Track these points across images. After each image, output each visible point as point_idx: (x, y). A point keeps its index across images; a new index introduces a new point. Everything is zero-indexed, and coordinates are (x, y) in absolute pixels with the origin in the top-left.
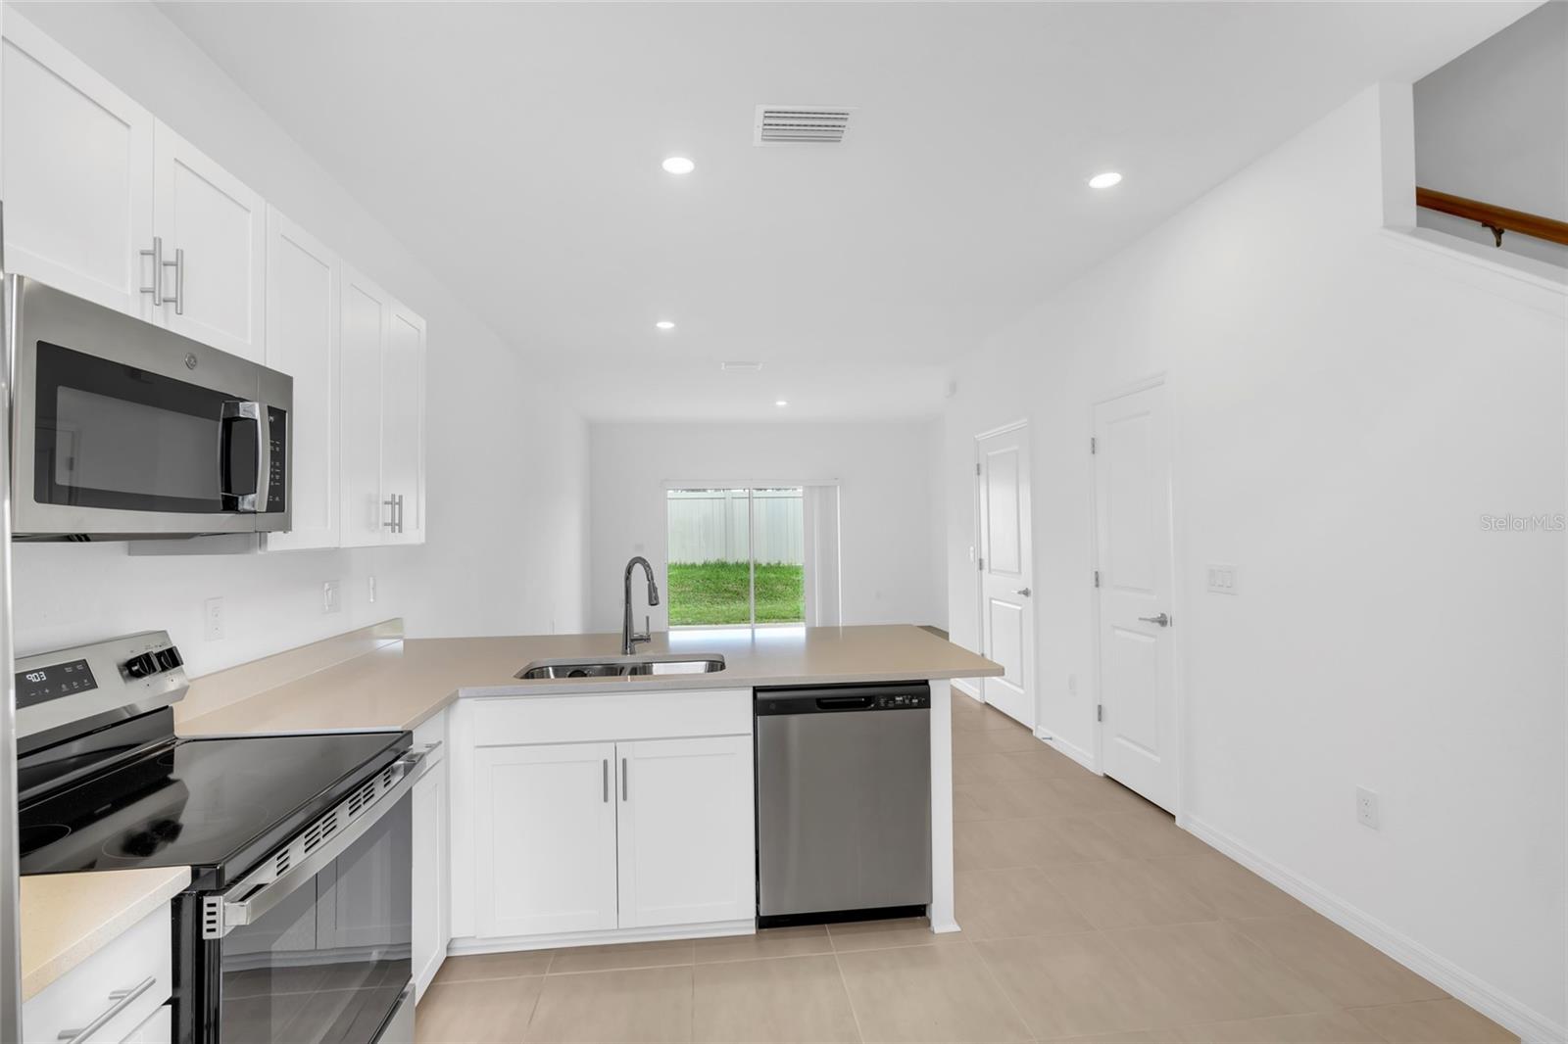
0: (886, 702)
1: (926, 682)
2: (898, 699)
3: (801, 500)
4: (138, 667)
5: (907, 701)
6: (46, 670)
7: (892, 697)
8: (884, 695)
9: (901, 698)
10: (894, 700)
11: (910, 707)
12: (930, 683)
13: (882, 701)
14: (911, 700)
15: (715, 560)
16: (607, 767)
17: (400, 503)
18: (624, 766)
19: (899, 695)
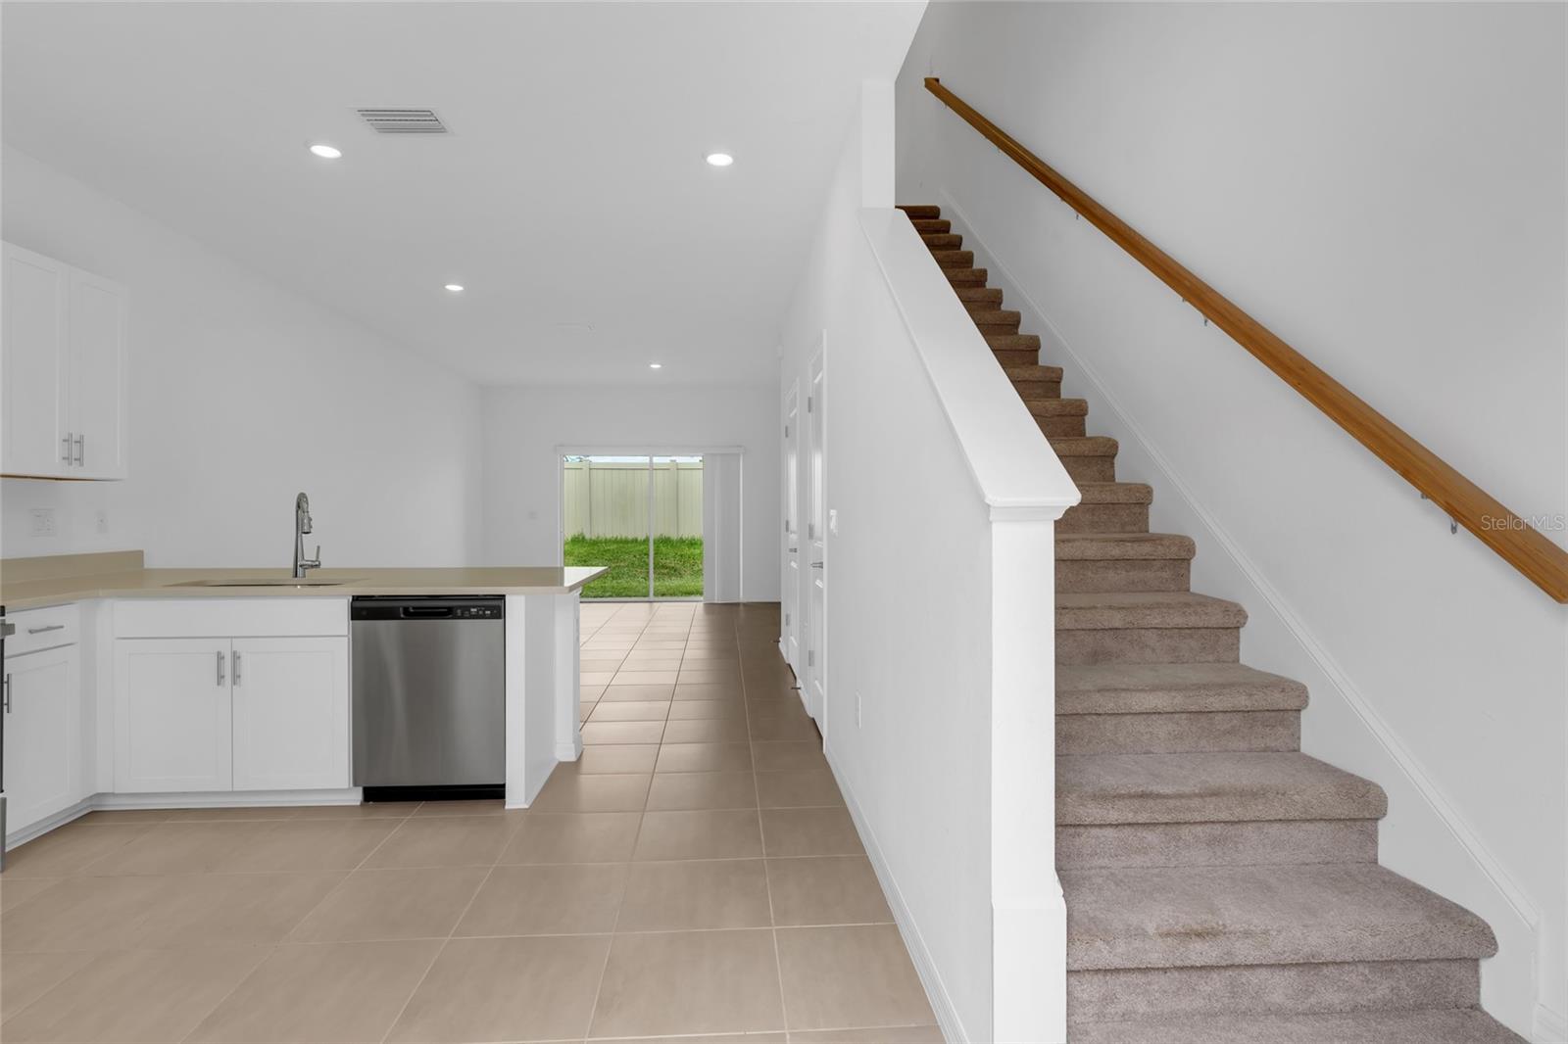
0: (462, 614)
1: (502, 598)
2: (472, 610)
3: (702, 468)
5: (481, 612)
7: (468, 608)
8: (460, 607)
9: (475, 610)
10: (469, 611)
11: (484, 617)
12: (507, 598)
13: (459, 611)
14: (484, 612)
16: (220, 657)
17: (80, 442)
18: (236, 657)
19: (474, 607)
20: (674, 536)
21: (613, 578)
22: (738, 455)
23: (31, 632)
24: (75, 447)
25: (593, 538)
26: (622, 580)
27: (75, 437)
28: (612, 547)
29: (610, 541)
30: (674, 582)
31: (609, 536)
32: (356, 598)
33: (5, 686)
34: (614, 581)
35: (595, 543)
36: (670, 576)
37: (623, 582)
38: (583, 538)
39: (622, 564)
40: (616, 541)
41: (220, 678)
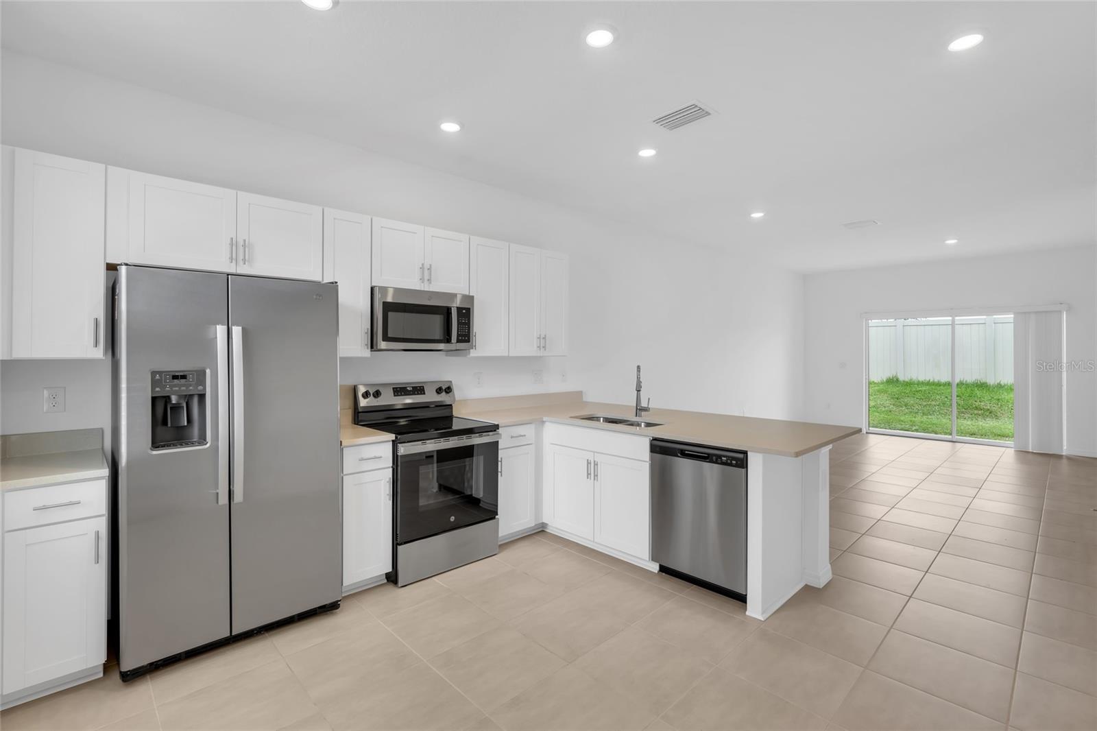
0: (717, 460)
1: (745, 453)
2: (723, 458)
3: (1012, 324)
4: (439, 391)
5: (729, 461)
6: (412, 387)
7: (720, 457)
8: (715, 455)
9: (725, 459)
10: (721, 459)
11: (731, 465)
12: (749, 453)
13: (714, 458)
14: (731, 461)
15: (974, 379)
16: (589, 463)
17: (544, 338)
18: (596, 464)
19: (724, 456)
20: (991, 381)
21: (923, 414)
22: (1060, 312)
23: (512, 437)
24: (543, 341)
25: (907, 380)
26: (933, 417)
27: (543, 336)
28: (924, 388)
29: (923, 383)
30: (988, 424)
31: (921, 379)
32: (655, 439)
33: (499, 463)
34: (924, 417)
35: (909, 384)
36: (984, 417)
37: (933, 419)
38: (897, 380)
39: (933, 403)
40: (928, 383)
41: (589, 474)
